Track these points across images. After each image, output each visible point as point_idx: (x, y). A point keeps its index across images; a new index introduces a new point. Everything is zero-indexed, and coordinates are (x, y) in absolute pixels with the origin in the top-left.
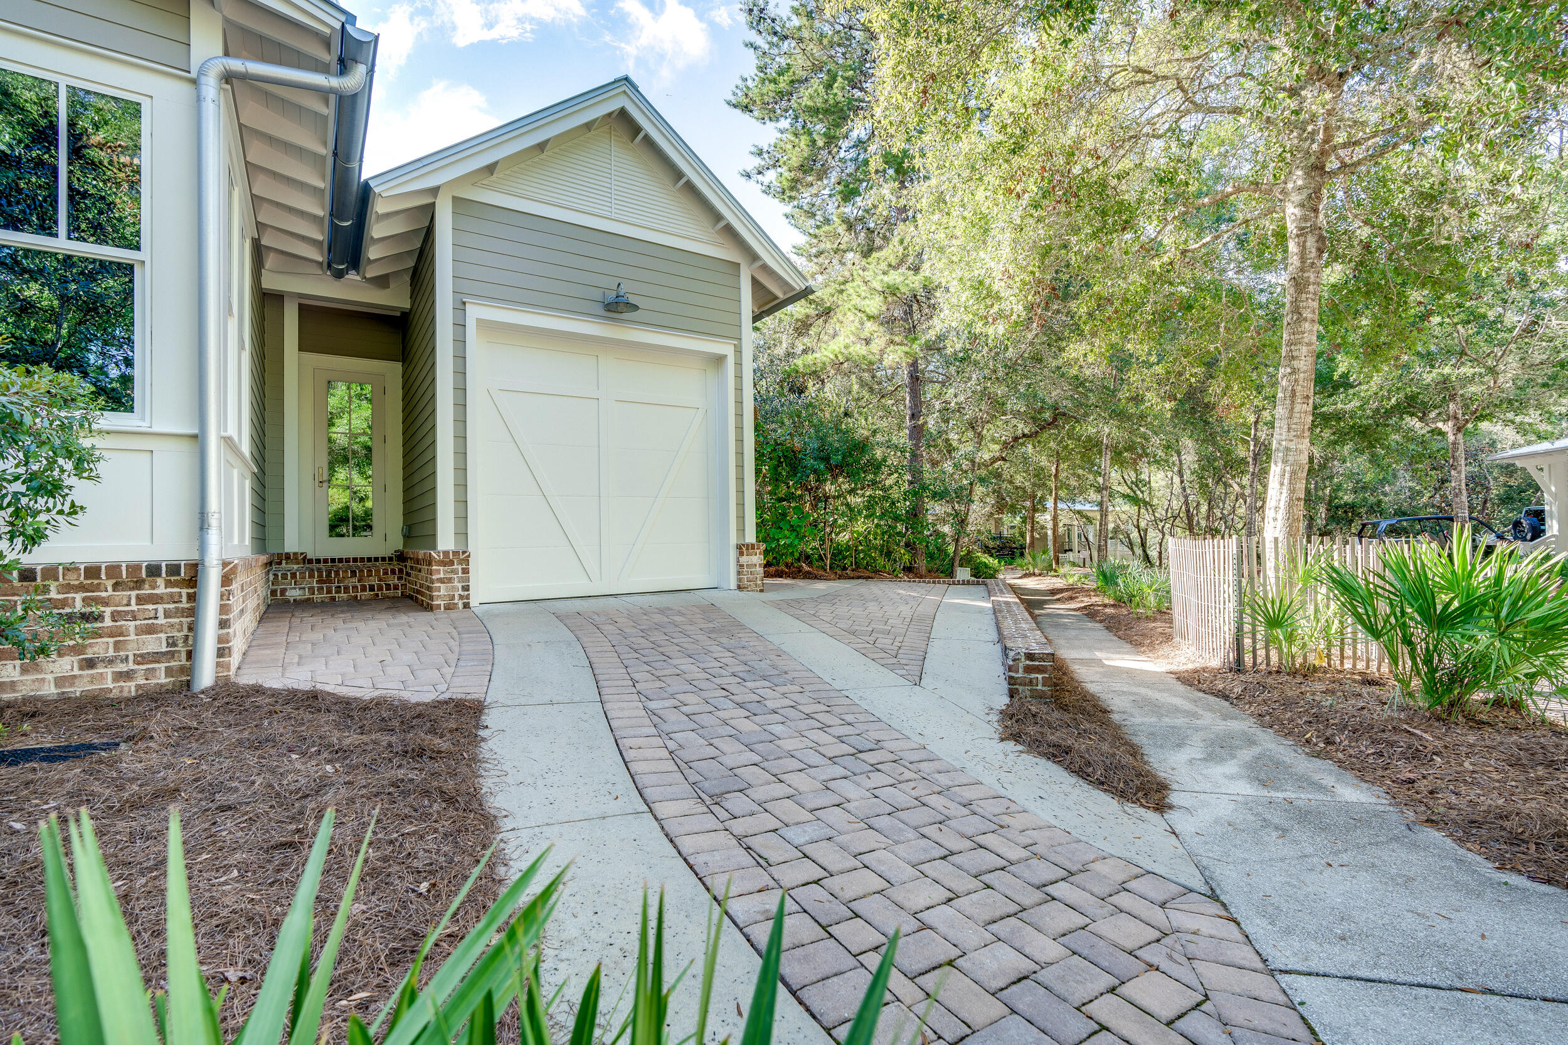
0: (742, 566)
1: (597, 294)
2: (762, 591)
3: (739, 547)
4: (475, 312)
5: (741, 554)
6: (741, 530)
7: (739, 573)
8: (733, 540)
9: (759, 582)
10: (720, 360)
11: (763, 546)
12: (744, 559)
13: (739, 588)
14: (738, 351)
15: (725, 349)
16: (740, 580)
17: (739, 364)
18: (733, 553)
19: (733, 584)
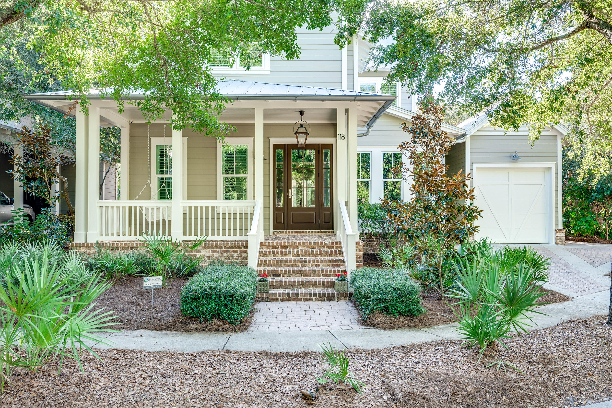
0: (557, 236)
1: (509, 155)
2: (564, 245)
3: (556, 230)
4: (475, 165)
5: (557, 232)
6: (557, 224)
7: (556, 239)
8: (554, 228)
9: (563, 242)
10: (550, 169)
11: (565, 230)
12: (558, 234)
13: (556, 243)
14: (556, 165)
15: (552, 165)
16: (556, 241)
17: (556, 169)
18: (554, 232)
19: (554, 242)
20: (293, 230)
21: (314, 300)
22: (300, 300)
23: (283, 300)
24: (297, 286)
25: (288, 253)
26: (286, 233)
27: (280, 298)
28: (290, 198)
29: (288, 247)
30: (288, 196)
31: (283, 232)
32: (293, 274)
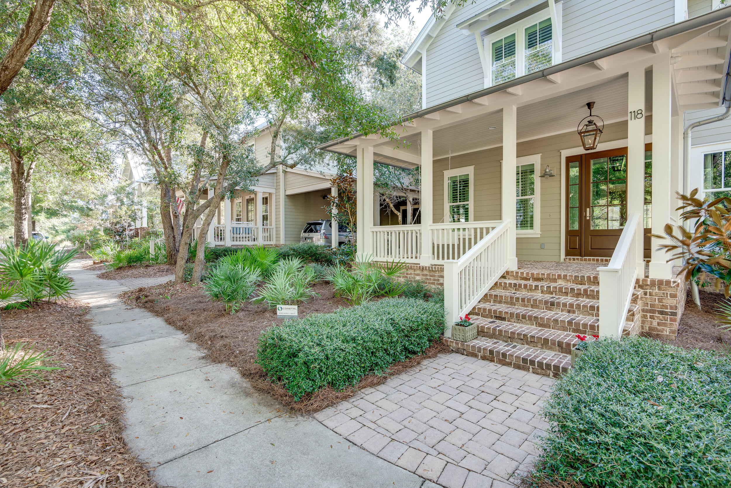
20: (592, 258)
21: (531, 370)
22: (509, 364)
23: (484, 358)
24: (517, 340)
25: (535, 289)
26: (581, 260)
27: (480, 354)
28: (588, 218)
29: (543, 279)
30: (586, 216)
31: (578, 259)
32: (523, 320)
